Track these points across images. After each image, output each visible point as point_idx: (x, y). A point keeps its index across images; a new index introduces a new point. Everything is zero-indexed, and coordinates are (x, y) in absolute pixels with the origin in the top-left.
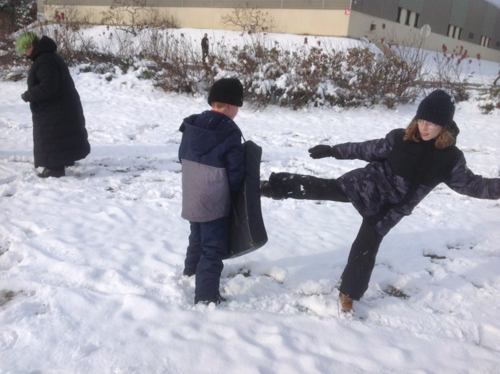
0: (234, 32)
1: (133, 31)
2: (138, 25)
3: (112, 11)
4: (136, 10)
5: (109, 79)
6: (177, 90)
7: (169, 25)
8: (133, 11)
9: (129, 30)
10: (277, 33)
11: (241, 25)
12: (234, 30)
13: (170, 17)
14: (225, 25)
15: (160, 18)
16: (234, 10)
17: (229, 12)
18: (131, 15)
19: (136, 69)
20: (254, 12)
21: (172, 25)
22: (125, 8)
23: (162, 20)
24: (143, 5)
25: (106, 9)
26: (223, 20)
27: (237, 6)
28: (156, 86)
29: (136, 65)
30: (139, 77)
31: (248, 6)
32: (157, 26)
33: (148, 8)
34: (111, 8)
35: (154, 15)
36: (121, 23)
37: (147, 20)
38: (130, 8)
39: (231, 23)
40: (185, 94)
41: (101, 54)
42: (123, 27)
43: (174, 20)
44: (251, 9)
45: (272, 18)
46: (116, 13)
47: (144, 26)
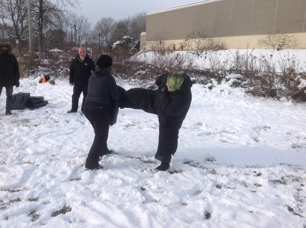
0: (266, 50)
1: (198, 53)
2: (200, 49)
3: (186, 42)
4: (200, 41)
5: (210, 88)
6: (264, 96)
7: (220, 48)
8: (198, 41)
9: (195, 53)
10: (299, 49)
11: (272, 45)
12: (266, 49)
13: (221, 43)
14: (260, 45)
15: (214, 44)
16: (267, 36)
17: (264, 37)
18: (196, 43)
19: (227, 80)
20: (282, 36)
21: (222, 48)
22: (194, 40)
23: (215, 46)
24: (205, 37)
25: (182, 41)
26: (259, 43)
27: (269, 32)
28: (247, 92)
29: (227, 77)
30: (231, 86)
31: (278, 32)
32: (212, 49)
33: (208, 39)
34: (186, 40)
35: (210, 43)
36: (190, 49)
37: (206, 46)
38: (197, 40)
39: (264, 44)
40: (271, 98)
41: (201, 70)
42: (191, 51)
43: (223, 45)
44: (280, 34)
45: (296, 39)
46: (188, 43)
47: (204, 50)
